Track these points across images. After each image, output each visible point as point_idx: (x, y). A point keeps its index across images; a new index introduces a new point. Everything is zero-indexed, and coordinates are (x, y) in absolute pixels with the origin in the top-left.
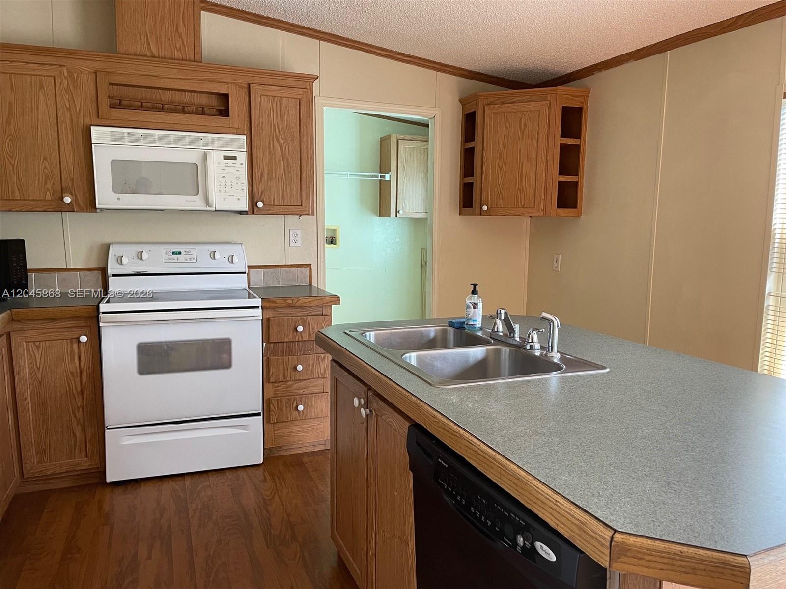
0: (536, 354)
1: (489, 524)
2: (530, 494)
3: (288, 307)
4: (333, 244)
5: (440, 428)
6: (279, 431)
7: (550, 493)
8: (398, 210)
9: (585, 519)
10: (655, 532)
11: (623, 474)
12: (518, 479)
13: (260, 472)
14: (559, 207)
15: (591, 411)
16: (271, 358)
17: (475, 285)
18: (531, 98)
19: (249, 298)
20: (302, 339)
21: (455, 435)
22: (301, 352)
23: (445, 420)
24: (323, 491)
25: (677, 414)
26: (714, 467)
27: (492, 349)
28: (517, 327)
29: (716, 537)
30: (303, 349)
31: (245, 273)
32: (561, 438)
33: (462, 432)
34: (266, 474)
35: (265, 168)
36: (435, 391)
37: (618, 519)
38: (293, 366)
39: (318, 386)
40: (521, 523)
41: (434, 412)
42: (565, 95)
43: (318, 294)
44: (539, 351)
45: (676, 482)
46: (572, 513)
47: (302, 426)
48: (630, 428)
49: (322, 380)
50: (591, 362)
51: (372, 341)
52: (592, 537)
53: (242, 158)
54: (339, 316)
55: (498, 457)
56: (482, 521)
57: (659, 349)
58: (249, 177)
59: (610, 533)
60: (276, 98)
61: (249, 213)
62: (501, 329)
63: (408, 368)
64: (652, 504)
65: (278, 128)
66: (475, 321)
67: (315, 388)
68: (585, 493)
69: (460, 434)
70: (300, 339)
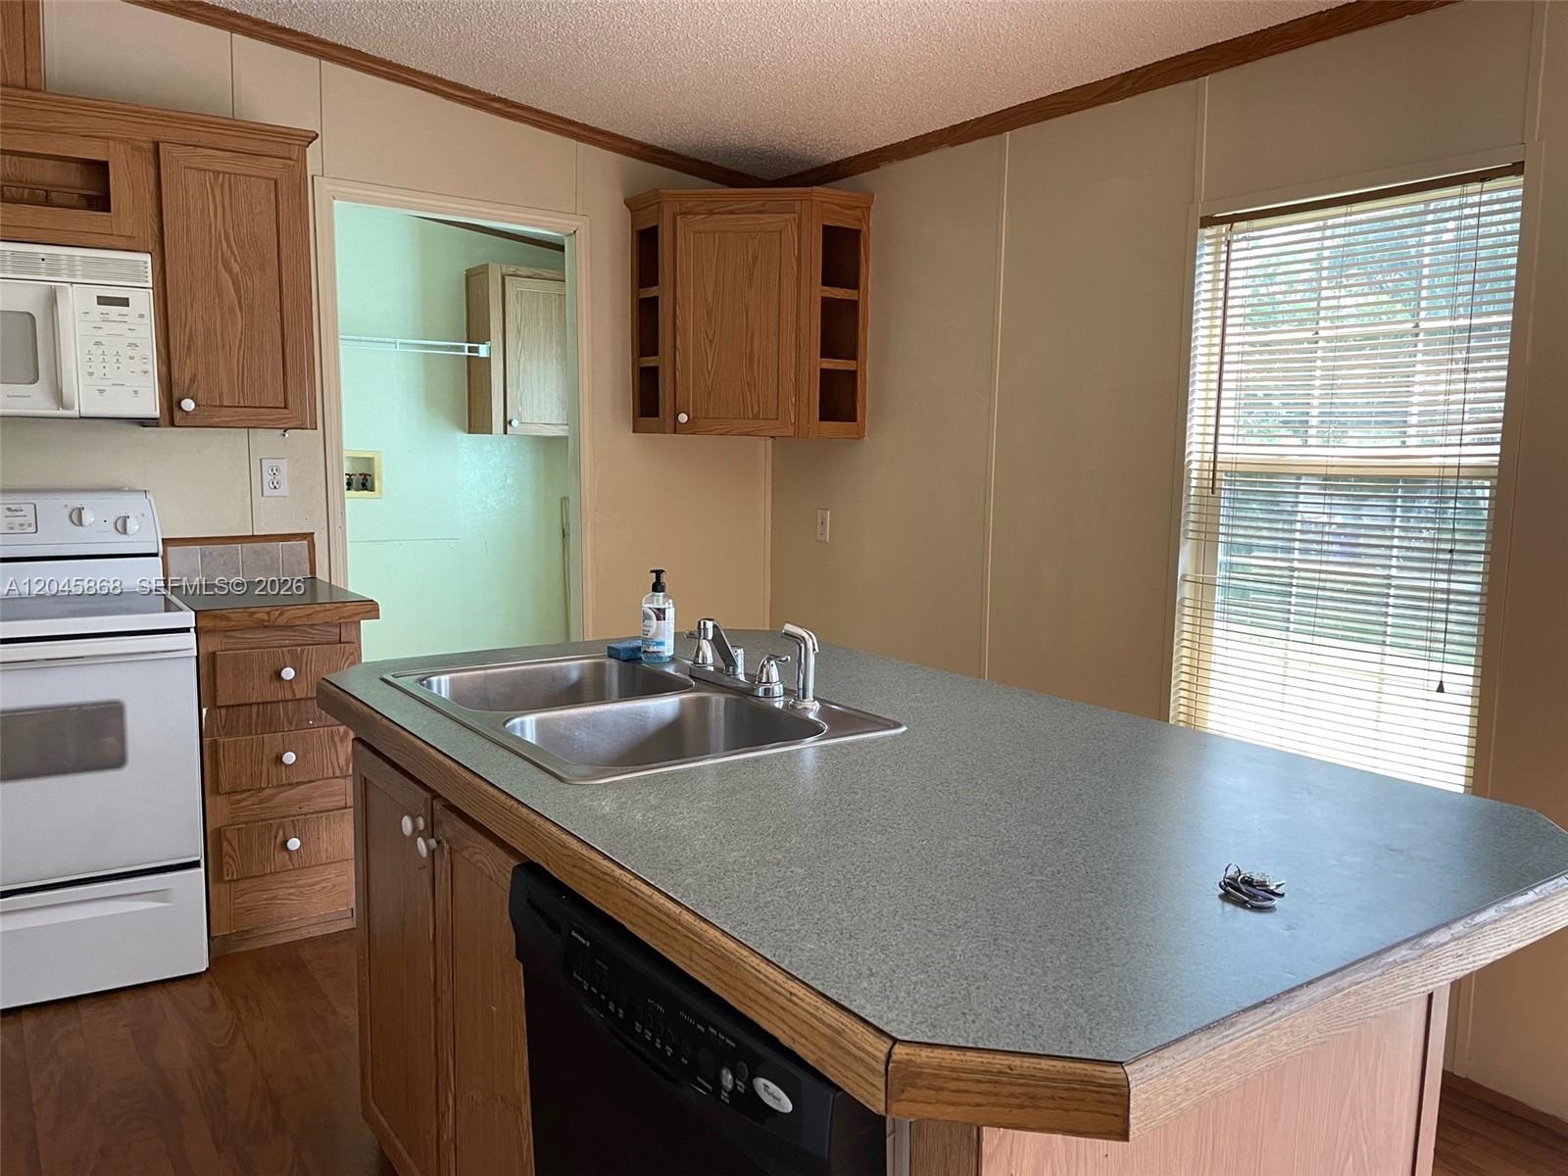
0: (777, 705)
1: (669, 1054)
2: (745, 984)
3: (258, 628)
4: (367, 489)
5: (575, 867)
6: (245, 898)
7: (781, 978)
8: (508, 419)
9: (843, 1024)
10: (965, 1035)
11: (918, 929)
12: (722, 957)
13: (201, 991)
14: (821, 419)
15: (869, 811)
16: (221, 740)
17: (658, 573)
18: (763, 205)
19: (167, 610)
20: (294, 694)
21: (604, 880)
22: (291, 724)
23: (586, 852)
24: (347, 1018)
25: (1019, 806)
26: (1075, 900)
27: (690, 699)
28: (739, 655)
29: (1071, 1032)
30: (295, 718)
31: (156, 555)
32: (810, 868)
33: (618, 872)
34: (217, 994)
35: (199, 323)
36: (570, 792)
37: (901, 1018)
38: (274, 755)
39: (332, 794)
40: (727, 1044)
41: (564, 837)
42: (827, 204)
43: (331, 597)
44: (782, 698)
45: (1009, 936)
46: (819, 1014)
47: (300, 882)
48: (935, 838)
49: (342, 781)
50: (875, 716)
51: (443, 696)
52: (856, 1057)
53: (143, 302)
54: (377, 642)
55: (687, 917)
56: (656, 1048)
57: (996, 686)
58: (160, 344)
59: (885, 1046)
60: (221, 176)
61: (161, 422)
62: (710, 660)
63: (516, 749)
64: (964, 982)
65: (227, 240)
66: (662, 644)
67: (327, 799)
68: (846, 972)
69: (614, 877)
70: (289, 696)
